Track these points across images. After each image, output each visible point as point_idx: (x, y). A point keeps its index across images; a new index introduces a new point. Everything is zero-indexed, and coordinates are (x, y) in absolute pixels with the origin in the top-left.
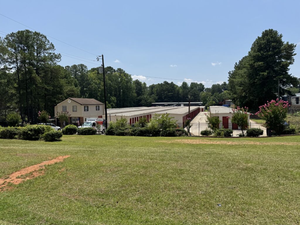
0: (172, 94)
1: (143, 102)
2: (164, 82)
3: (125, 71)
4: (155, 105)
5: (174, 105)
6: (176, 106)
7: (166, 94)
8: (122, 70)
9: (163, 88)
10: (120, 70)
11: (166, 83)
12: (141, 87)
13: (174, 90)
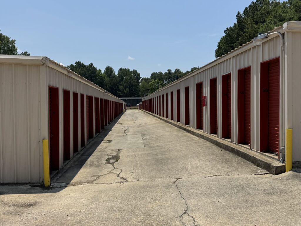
11: (80, 65)
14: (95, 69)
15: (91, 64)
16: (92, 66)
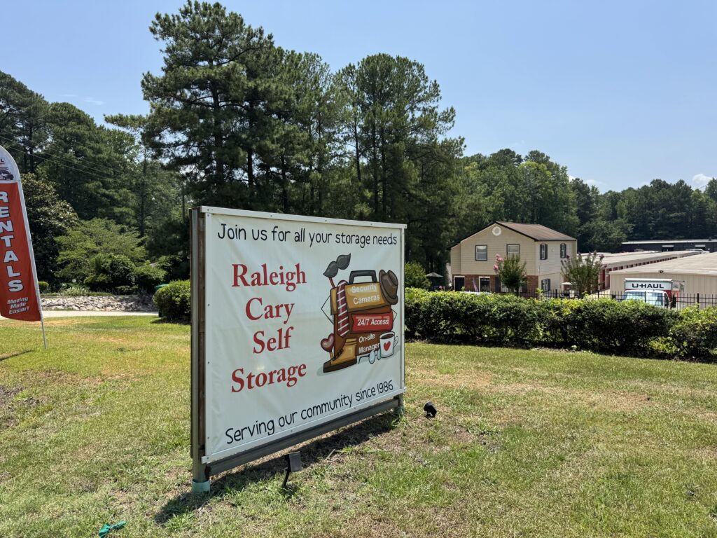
0: (681, 217)
1: (596, 239)
2: (652, 183)
3: (548, 158)
4: (631, 249)
5: (697, 246)
6: (704, 249)
7: (663, 215)
8: (543, 155)
9: (652, 198)
10: (536, 156)
11: (659, 185)
12: (589, 198)
13: (688, 202)
14: (688, 189)
15: (682, 182)
16: (681, 184)
